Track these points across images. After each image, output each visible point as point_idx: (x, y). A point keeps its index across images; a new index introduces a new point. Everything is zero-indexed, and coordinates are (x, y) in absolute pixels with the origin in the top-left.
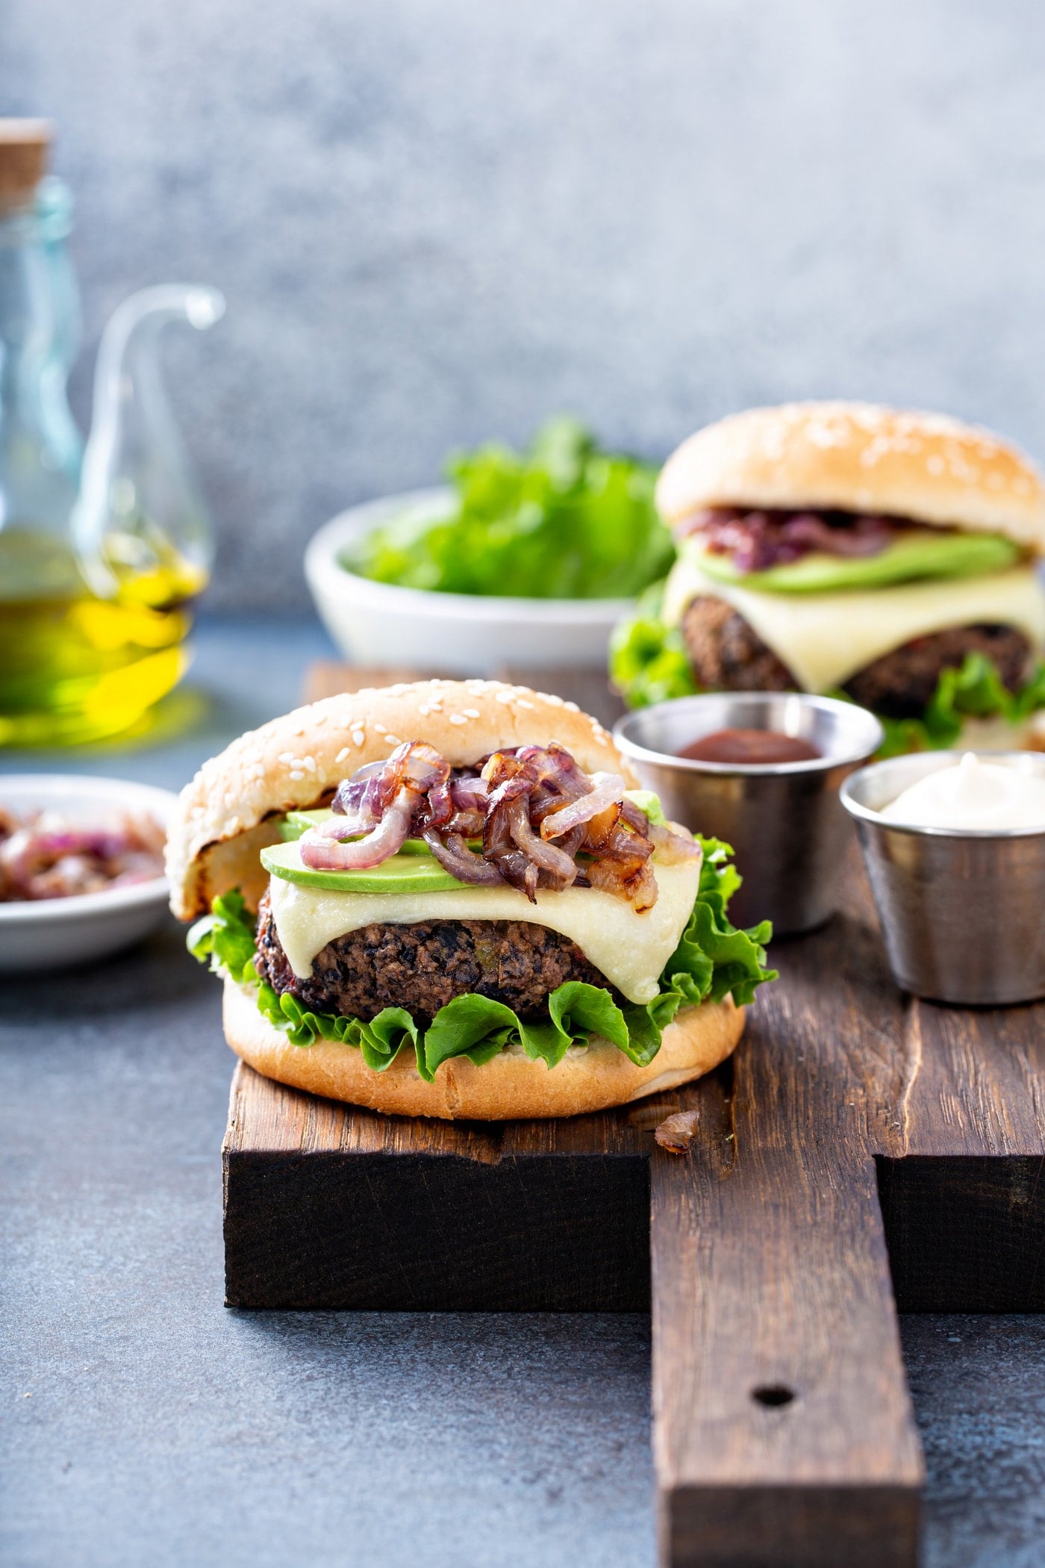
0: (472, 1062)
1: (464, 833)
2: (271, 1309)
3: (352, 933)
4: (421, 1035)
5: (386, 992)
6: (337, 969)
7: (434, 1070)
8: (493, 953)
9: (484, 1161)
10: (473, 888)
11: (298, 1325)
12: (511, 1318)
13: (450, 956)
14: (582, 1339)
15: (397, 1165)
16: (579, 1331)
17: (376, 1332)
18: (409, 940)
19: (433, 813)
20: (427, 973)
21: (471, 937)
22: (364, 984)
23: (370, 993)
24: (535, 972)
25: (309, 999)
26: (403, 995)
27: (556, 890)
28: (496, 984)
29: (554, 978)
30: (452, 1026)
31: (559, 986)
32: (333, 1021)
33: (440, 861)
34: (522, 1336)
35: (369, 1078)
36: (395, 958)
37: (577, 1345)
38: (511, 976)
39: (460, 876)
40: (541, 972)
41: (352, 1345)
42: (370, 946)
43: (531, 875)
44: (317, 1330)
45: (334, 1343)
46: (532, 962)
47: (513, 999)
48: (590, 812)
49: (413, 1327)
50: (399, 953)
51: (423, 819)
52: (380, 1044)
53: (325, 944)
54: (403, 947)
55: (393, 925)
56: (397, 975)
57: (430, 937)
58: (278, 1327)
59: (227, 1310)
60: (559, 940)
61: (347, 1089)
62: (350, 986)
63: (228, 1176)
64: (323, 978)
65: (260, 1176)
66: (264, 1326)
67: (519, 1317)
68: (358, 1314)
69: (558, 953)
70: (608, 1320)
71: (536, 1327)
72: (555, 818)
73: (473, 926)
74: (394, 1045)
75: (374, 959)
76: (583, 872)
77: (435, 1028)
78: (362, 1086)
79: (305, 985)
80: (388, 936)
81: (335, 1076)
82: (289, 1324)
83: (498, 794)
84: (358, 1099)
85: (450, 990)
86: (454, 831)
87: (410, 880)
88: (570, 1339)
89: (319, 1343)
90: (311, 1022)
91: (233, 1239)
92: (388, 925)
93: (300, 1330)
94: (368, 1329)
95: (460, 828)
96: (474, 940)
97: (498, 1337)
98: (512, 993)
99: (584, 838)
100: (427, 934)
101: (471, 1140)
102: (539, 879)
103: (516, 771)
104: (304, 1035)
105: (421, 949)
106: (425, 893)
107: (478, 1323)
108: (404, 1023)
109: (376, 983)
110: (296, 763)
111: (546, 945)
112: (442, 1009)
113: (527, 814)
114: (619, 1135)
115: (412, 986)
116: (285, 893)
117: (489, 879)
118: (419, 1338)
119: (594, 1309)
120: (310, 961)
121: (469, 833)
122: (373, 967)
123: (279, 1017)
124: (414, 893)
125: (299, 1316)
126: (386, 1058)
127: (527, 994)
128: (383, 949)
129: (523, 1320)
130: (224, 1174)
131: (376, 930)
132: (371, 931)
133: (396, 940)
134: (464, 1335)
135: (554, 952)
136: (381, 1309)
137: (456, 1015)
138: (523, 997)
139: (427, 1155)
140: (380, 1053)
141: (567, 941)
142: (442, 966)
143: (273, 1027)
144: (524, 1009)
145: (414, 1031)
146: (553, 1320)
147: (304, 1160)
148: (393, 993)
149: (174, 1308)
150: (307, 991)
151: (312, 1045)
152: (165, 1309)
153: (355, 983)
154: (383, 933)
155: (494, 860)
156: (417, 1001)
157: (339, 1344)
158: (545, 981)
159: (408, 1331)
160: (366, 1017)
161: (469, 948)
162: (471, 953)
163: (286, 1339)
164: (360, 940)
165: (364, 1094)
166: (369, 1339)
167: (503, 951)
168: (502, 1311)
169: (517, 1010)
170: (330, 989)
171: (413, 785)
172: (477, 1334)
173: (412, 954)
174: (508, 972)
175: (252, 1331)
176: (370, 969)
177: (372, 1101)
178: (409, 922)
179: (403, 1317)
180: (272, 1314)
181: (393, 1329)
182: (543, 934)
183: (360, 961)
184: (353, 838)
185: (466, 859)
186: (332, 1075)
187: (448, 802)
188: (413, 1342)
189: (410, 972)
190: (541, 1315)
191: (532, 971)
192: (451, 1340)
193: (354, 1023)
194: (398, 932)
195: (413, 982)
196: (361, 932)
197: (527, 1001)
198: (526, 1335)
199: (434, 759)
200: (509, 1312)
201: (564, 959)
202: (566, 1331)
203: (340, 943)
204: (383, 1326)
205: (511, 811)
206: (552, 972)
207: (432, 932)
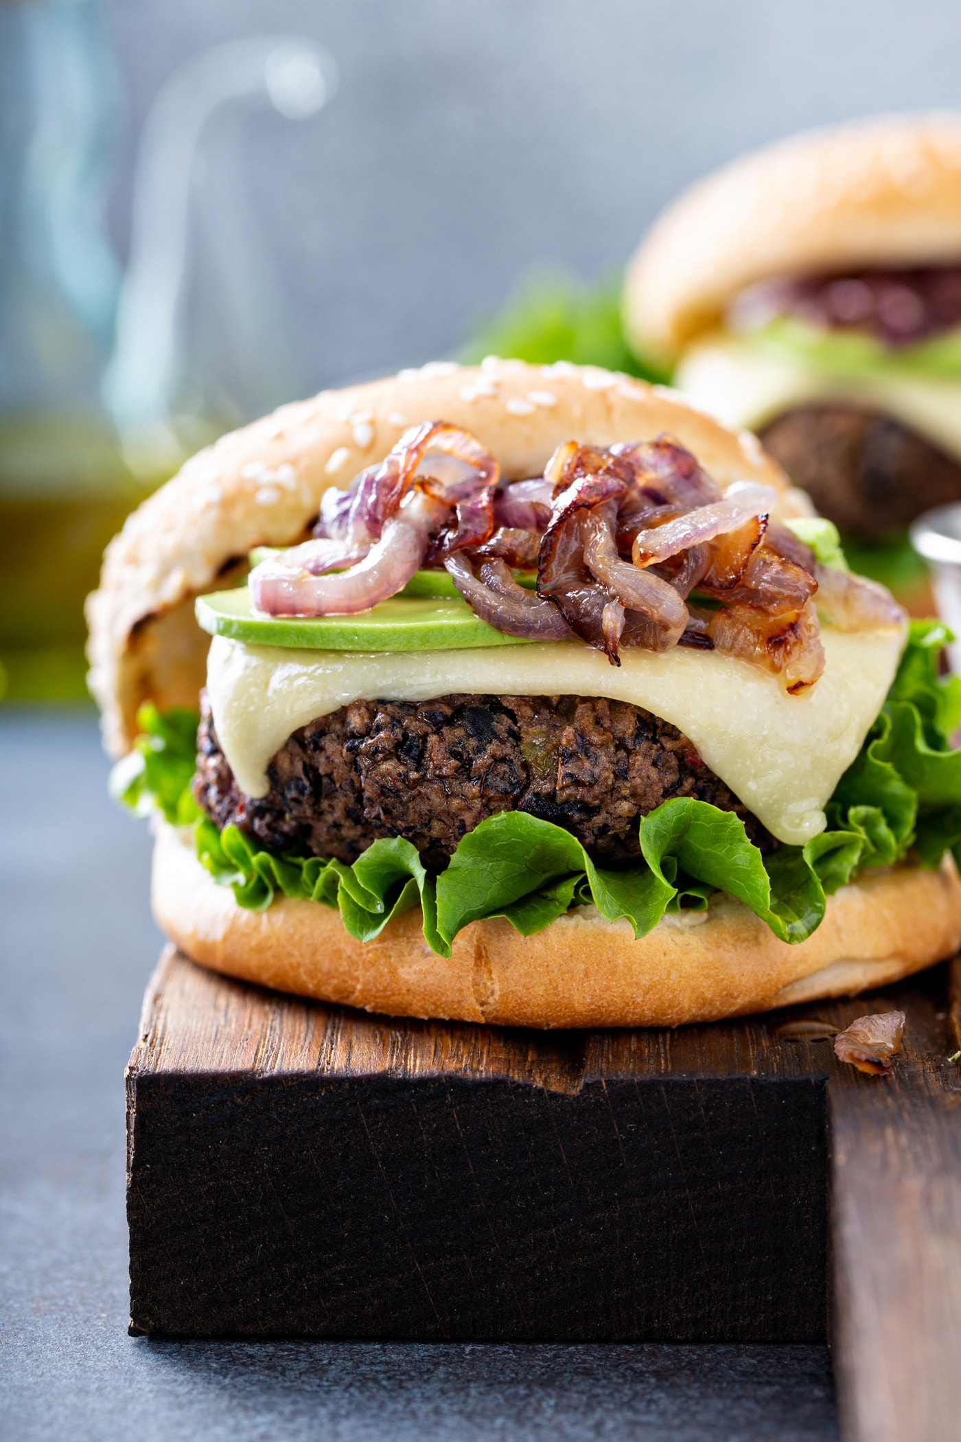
0: (515, 928)
1: (510, 559)
2: (205, 1338)
3: (326, 717)
4: (431, 880)
5: (378, 809)
6: (303, 777)
7: (452, 937)
8: (549, 746)
9: (553, 1089)
10: (522, 645)
11: (249, 1361)
12: (597, 1351)
13: (480, 750)
14: (717, 1382)
15: (412, 1096)
16: (712, 1370)
17: (377, 1372)
18: (414, 726)
19: (462, 526)
20: (441, 778)
21: (515, 722)
22: (343, 799)
23: (353, 815)
24: (616, 777)
25: (264, 832)
26: (404, 814)
27: (655, 649)
28: (552, 796)
29: (648, 789)
30: (482, 866)
31: (658, 805)
32: (300, 868)
33: (469, 601)
34: (618, 1377)
35: (354, 957)
36: (391, 753)
37: (710, 1390)
38: (577, 783)
39: (498, 623)
40: (626, 779)
41: (335, 1390)
42: (353, 736)
43: (612, 619)
44: (280, 1368)
45: (307, 1388)
46: (612, 763)
47: (581, 821)
48: (714, 526)
49: (437, 1365)
50: (398, 745)
51: (444, 537)
52: (369, 899)
53: (285, 735)
54: (405, 736)
55: (391, 702)
56: (394, 780)
57: (449, 722)
58: (215, 1365)
59: (132, 1340)
60: (658, 731)
61: (319, 975)
62: (325, 804)
63: (134, 1115)
64: (283, 795)
65: (188, 1114)
66: (192, 1362)
67: (611, 1350)
68: (347, 1346)
69: (657, 750)
70: (758, 1354)
71: (640, 1365)
72: (655, 534)
73: (519, 706)
74: (389, 899)
75: (357, 755)
76: (701, 624)
77: (455, 869)
78: (341, 969)
79: (259, 811)
80: (380, 717)
81: (302, 955)
82: (233, 1361)
83: (566, 499)
84: (337, 990)
85: (478, 804)
86: (493, 553)
87: (419, 630)
88: (696, 1381)
89: (282, 1387)
90: (266, 869)
91: (143, 1220)
92: (382, 702)
93: (252, 1368)
94: (363, 1368)
95: (503, 551)
96: (520, 728)
97: (577, 1379)
98: (579, 810)
99: (704, 567)
100: (445, 716)
101: (532, 1062)
102: (626, 629)
103: (600, 468)
104: (256, 893)
105: (433, 738)
106: (444, 651)
107: (545, 1359)
108: (406, 862)
109: (362, 798)
110: (267, 477)
111: (637, 736)
112: (465, 837)
113: (612, 531)
114: (775, 1052)
115: (418, 799)
116: (228, 661)
117: (545, 627)
118: (446, 1380)
119: (735, 1338)
120: (263, 765)
121: (518, 559)
122: (358, 771)
123: (223, 866)
124: (426, 652)
125: (249, 1349)
126: (378, 918)
127: (604, 815)
128: (372, 738)
129: (618, 1355)
130: (128, 1113)
131: (363, 710)
132: (355, 712)
133: (394, 725)
134: (521, 1376)
135: (651, 749)
136: (385, 1338)
137: (486, 847)
138: (598, 820)
139: (460, 1079)
140: (370, 913)
141: (672, 732)
142: (465, 769)
143: (211, 880)
144: (600, 841)
145: (420, 873)
146: (667, 1355)
147: (259, 1088)
148: (387, 811)
149: (46, 1339)
150: (262, 818)
151: (271, 906)
152: (33, 1340)
153: (331, 799)
154: (373, 715)
155: (555, 599)
156: (426, 825)
157: (315, 1388)
158: (634, 795)
159: (428, 1370)
160: (348, 857)
161: (511, 739)
162: (513, 747)
163: (227, 1381)
164: (338, 727)
165: (345, 982)
166: (364, 1382)
167: (564, 742)
168: (582, 1342)
169: (588, 841)
170: (295, 812)
171: (436, 490)
172: (543, 1374)
173: (418, 747)
174: (571, 775)
175: (172, 1371)
176: (353, 774)
177: (357, 994)
178: (416, 698)
179: (421, 1351)
180: (207, 1347)
181: (404, 1367)
182: (633, 719)
183: (337, 760)
184: (336, 569)
185: (508, 595)
186: (296, 953)
187: (489, 513)
188: (438, 1385)
189: (414, 775)
190: (647, 1348)
191: (612, 776)
192: (500, 1383)
193: (331, 867)
194: (398, 713)
195: (420, 792)
196: (341, 714)
197: (604, 829)
198: (624, 1376)
199: (474, 453)
200: (595, 1342)
201: (668, 761)
202: (689, 1369)
203: (308, 734)
204: (387, 1363)
205: (588, 524)
206: (645, 780)
207: (453, 714)
